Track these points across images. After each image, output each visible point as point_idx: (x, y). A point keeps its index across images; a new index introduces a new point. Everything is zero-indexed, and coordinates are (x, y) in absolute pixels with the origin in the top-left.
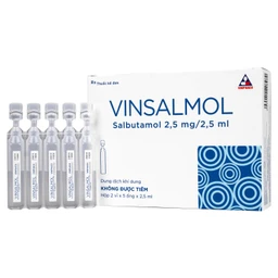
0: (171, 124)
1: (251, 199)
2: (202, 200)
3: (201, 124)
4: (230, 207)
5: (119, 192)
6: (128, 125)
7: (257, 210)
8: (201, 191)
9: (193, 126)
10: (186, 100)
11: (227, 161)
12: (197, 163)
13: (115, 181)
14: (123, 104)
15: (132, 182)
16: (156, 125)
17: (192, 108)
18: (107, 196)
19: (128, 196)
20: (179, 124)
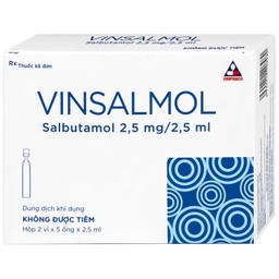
0: (129, 127)
1: (239, 228)
2: (173, 232)
3: (172, 127)
4: (211, 240)
5: (51, 224)
6: (64, 128)
7: (248, 242)
8: (171, 220)
9: (160, 130)
10: (152, 95)
11: (208, 177)
12: (166, 181)
13: (45, 209)
14: (58, 96)
15: (71, 209)
16: (107, 129)
17: (160, 105)
18: (33, 230)
19: (65, 230)
20: (141, 127)
